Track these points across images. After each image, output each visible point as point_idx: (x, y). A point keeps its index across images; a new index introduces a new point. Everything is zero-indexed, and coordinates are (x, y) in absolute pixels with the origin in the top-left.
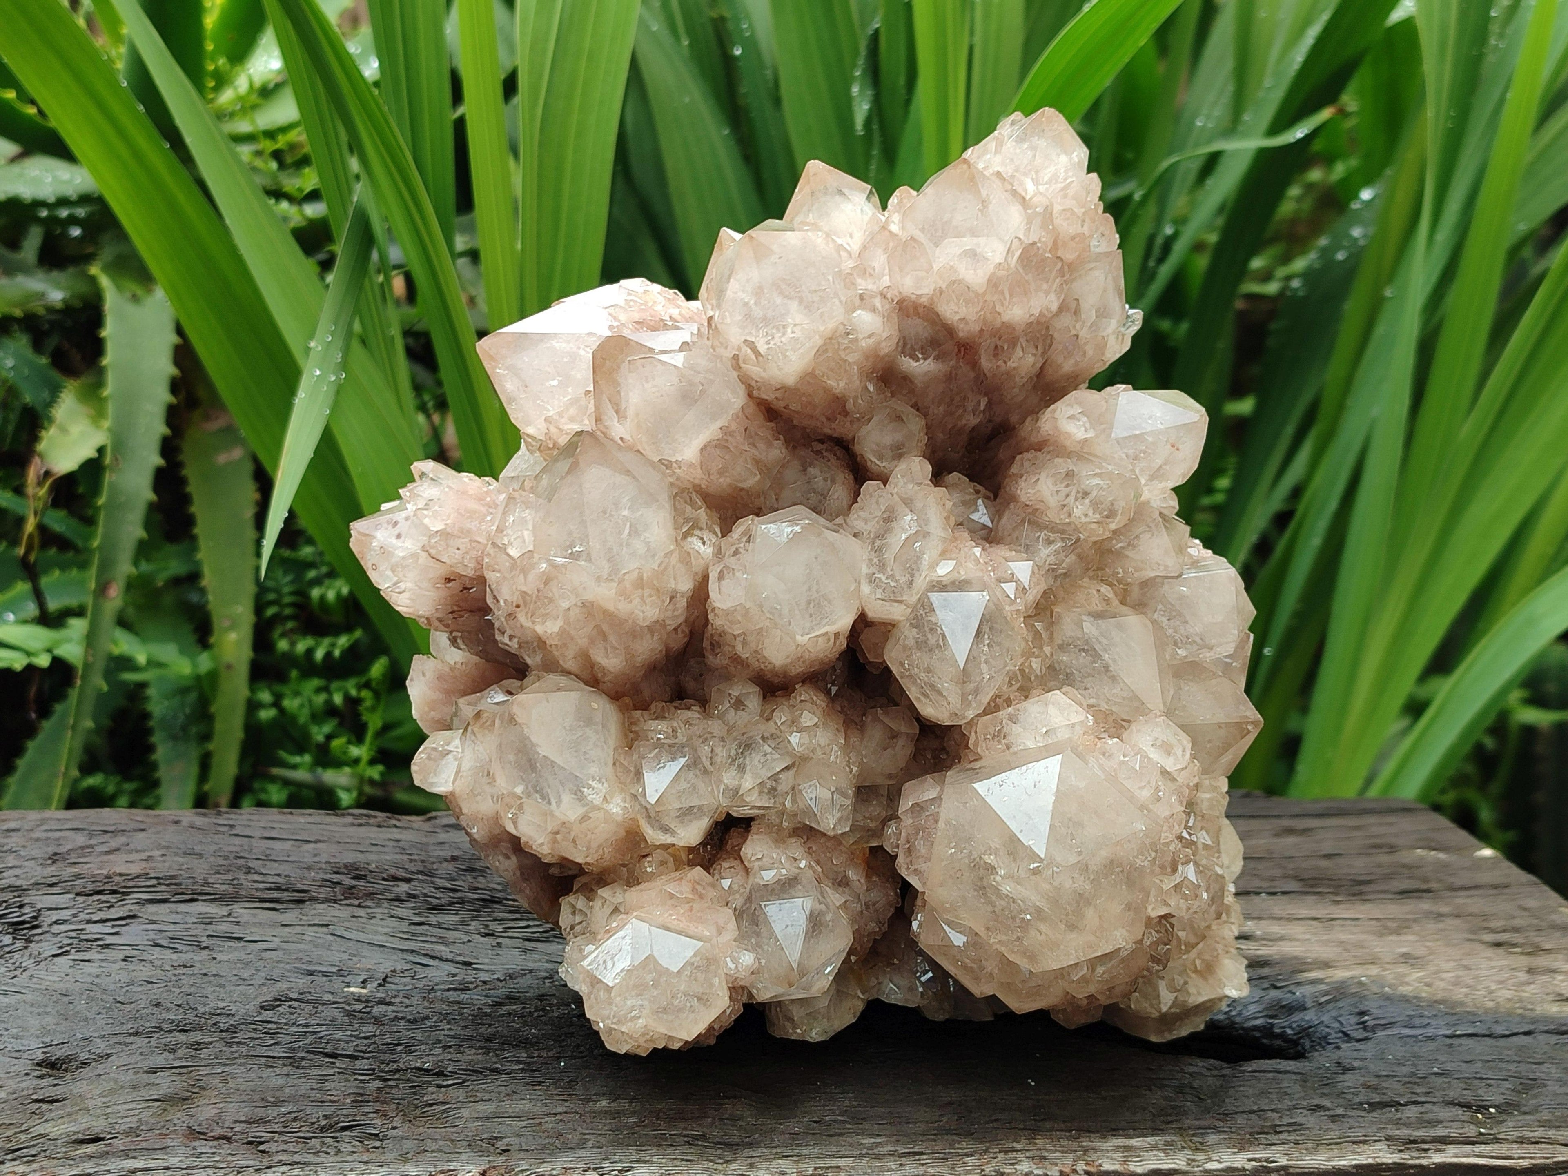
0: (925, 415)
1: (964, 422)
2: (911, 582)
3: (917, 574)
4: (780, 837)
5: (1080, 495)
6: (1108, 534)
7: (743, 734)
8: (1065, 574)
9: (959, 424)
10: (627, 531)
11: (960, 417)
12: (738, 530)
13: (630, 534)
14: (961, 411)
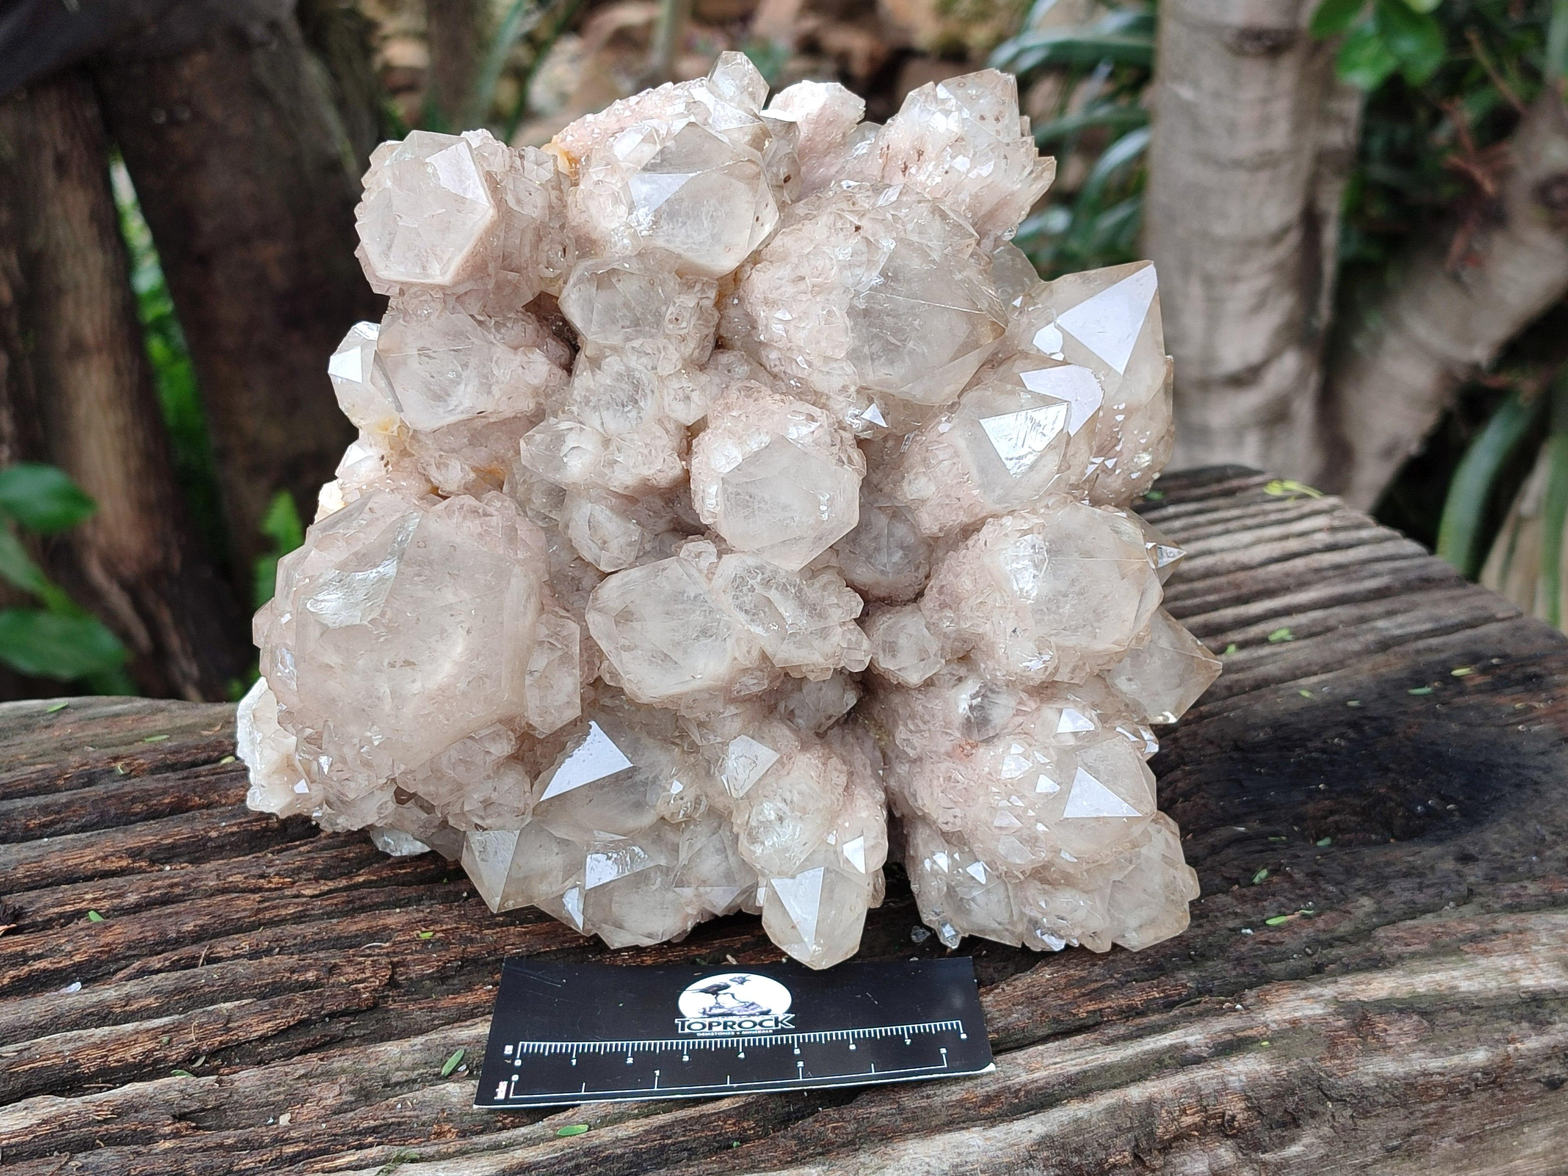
0: (919, 689)
1: (901, 727)
2: (741, 609)
3: (749, 618)
4: (542, 393)
5: (781, 814)
6: (735, 829)
7: (653, 391)
8: (709, 771)
9: (901, 722)
10: (893, 341)
11: (906, 725)
12: (857, 455)
13: (888, 342)
14: (913, 728)
